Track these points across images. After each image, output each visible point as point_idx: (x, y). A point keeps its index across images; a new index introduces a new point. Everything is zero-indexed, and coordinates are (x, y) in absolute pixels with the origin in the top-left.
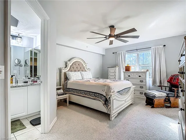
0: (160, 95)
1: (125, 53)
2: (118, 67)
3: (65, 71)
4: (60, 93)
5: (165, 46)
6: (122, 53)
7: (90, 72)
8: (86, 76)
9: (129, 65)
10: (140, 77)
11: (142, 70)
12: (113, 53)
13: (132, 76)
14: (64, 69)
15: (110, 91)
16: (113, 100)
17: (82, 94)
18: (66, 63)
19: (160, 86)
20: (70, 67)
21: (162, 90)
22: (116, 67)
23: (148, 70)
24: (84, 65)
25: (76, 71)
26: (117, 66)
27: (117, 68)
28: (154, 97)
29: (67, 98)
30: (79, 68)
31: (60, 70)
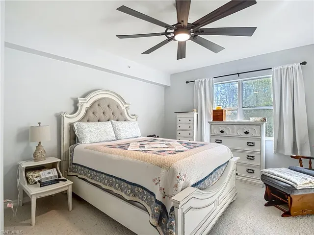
0: (308, 185)
1: (213, 81)
2: (197, 112)
3: (71, 121)
4: (48, 178)
5: (304, 63)
6: (205, 81)
7: (136, 123)
8: (126, 132)
9: (222, 108)
10: (248, 135)
11: (252, 119)
12: (187, 82)
13: (228, 131)
14: (68, 115)
15: (176, 186)
16: (183, 214)
17: (104, 184)
18: (76, 102)
19: (296, 157)
20: (87, 111)
21: (301, 166)
22: (192, 111)
23: (265, 119)
24: (123, 108)
25: (101, 119)
26: (195, 110)
27: (195, 114)
28: (293, 188)
29: (67, 191)
30: (109, 114)
31: (59, 119)
